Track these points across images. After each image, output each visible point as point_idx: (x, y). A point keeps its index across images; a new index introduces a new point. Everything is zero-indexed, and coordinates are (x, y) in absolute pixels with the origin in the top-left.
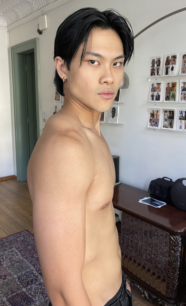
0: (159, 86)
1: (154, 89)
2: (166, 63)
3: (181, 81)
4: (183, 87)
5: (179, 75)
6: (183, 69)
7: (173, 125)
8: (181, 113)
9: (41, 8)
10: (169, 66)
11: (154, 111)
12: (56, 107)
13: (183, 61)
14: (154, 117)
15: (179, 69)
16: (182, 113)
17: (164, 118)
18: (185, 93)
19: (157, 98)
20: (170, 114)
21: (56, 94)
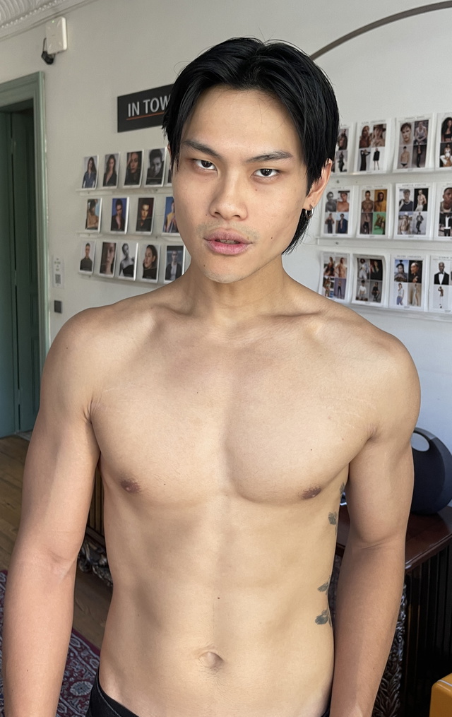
0: (345, 198)
1: (332, 206)
2: (361, 142)
3: (399, 186)
4: (404, 200)
5: (394, 172)
6: (401, 158)
7: (380, 294)
8: (401, 264)
9: (51, 1)
10: (368, 149)
11: (334, 260)
12: (88, 245)
13: (403, 140)
14: (333, 275)
15: (392, 156)
16: (403, 265)
17: (358, 276)
18: (407, 217)
19: (341, 227)
20: (374, 267)
21: (88, 212)
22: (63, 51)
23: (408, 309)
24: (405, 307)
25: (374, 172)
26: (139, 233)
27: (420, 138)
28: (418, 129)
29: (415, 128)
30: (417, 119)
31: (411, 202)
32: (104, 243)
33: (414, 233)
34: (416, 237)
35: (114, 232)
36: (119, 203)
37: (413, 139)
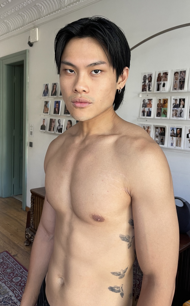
0: (150, 102)
1: (145, 105)
2: (157, 79)
3: (173, 97)
4: (175, 103)
5: (171, 92)
6: (174, 86)
7: (164, 141)
8: (173, 129)
9: (33, 21)
10: (160, 82)
11: (145, 127)
12: (44, 119)
13: (175, 78)
15: (170, 85)
16: (174, 130)
17: (155, 134)
18: (176, 110)
19: (149, 114)
20: (162, 130)
21: (44, 106)
22: (36, 42)
23: (176, 148)
24: (174, 147)
25: (163, 92)
26: (65, 115)
27: (182, 78)
28: (181, 74)
29: (180, 74)
30: (181, 70)
31: (178, 104)
32: (51, 119)
33: (179, 117)
34: (180, 118)
35: (55, 115)
36: (58, 103)
37: (179, 78)
